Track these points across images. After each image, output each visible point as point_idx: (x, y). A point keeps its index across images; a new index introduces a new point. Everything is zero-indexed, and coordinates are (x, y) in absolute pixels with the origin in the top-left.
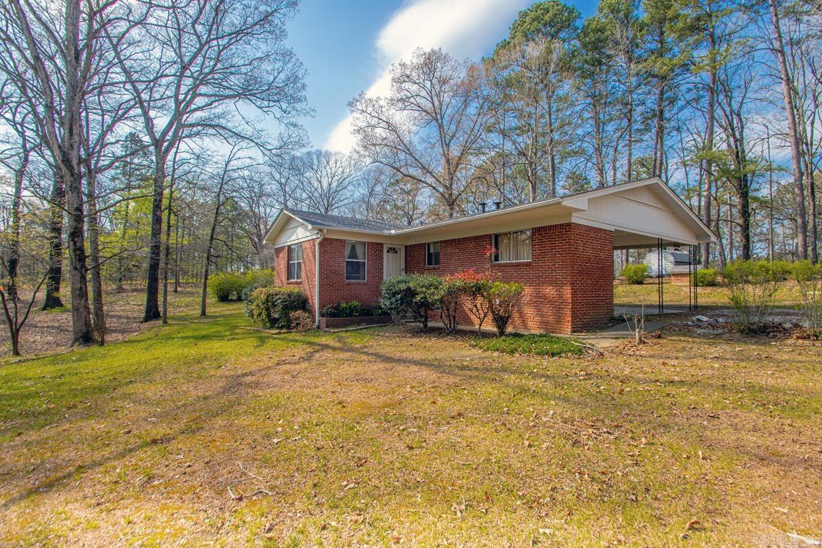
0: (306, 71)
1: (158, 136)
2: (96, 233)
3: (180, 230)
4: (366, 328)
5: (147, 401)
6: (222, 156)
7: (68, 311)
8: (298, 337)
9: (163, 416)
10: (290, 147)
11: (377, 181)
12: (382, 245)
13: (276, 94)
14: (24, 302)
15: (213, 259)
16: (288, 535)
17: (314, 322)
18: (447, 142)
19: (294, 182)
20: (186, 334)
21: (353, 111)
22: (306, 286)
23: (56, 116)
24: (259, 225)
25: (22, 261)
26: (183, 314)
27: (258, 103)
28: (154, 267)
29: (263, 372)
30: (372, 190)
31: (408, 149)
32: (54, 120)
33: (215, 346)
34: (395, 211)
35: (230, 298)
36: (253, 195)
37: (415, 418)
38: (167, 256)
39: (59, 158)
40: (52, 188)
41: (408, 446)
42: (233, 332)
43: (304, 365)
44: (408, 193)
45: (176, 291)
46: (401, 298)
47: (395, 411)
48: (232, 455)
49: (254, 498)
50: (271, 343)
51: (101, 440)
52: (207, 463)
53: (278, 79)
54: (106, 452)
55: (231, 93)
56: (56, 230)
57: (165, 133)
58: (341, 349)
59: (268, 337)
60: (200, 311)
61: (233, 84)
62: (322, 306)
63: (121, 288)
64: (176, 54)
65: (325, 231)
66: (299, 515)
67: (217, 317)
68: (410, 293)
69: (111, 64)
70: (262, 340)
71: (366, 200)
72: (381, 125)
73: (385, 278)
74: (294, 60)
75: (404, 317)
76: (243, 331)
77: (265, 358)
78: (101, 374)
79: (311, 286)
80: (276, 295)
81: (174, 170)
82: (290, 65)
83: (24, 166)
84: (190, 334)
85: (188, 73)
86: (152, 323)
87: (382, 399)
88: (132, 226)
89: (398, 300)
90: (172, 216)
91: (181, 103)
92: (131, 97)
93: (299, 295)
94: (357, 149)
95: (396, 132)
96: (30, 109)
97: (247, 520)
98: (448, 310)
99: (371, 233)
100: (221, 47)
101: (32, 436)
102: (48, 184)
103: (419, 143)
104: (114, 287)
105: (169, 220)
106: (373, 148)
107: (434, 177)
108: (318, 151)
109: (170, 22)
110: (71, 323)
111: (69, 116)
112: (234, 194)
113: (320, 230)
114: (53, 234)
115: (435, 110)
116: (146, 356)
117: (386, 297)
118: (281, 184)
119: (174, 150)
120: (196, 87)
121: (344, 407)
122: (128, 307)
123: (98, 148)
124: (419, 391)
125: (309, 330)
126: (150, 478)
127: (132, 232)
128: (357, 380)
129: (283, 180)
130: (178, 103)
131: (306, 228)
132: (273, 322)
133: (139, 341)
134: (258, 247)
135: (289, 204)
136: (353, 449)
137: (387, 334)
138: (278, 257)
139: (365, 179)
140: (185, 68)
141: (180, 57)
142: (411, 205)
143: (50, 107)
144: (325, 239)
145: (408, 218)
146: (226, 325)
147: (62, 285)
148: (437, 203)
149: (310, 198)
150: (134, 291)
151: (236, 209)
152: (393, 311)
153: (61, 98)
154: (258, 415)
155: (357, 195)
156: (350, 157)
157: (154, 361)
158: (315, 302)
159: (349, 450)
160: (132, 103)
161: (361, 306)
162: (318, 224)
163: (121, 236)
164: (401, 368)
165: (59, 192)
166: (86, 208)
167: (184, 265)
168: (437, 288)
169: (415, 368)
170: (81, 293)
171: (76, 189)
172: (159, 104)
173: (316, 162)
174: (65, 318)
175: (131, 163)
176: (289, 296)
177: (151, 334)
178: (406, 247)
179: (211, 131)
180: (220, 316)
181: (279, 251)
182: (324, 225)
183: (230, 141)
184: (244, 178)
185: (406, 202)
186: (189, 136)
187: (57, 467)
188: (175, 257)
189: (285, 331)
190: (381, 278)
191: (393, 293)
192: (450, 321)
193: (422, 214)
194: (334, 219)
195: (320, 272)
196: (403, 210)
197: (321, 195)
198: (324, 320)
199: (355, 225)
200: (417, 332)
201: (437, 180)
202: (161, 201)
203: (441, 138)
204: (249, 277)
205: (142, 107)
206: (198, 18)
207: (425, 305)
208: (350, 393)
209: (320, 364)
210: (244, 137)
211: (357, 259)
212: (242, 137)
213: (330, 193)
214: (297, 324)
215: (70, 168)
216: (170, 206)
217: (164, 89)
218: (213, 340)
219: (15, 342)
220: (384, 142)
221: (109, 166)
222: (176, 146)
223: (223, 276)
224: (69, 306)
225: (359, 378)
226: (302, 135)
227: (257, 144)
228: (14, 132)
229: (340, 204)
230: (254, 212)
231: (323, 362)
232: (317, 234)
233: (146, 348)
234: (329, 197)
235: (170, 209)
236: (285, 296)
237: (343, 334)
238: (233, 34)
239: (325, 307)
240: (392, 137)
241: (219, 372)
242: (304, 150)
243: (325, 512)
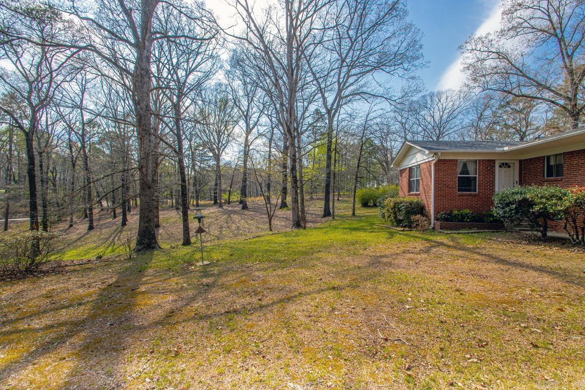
0: (422, 34)
1: (329, 107)
2: (301, 167)
3: (340, 162)
4: (478, 232)
5: (328, 264)
6: (364, 112)
7: (290, 210)
8: (417, 234)
9: (337, 274)
10: (410, 95)
11: (486, 106)
12: (493, 161)
13: (400, 59)
14: (273, 204)
15: (359, 180)
16: (423, 379)
17: (430, 224)
18: (570, 53)
19: (412, 120)
20: (345, 226)
21: (463, 52)
22: (423, 197)
23: (284, 108)
24: (387, 155)
25: (272, 184)
26: (342, 214)
27: (387, 70)
28: (328, 186)
29: (394, 257)
30: (481, 115)
31: (521, 72)
32: (284, 111)
33: (362, 236)
34: (505, 130)
35: (369, 205)
36: (383, 134)
37: (538, 320)
38: (334, 179)
39: (286, 130)
40: (283, 145)
41: (532, 344)
42: (371, 227)
43: (424, 256)
44: (520, 112)
45: (338, 200)
46: (516, 208)
47: (514, 308)
48: (379, 309)
49: (396, 342)
50: (398, 237)
51: (308, 281)
52: (363, 309)
53: (401, 48)
54: (311, 288)
55: (370, 68)
56: (285, 167)
57: (333, 105)
58: (455, 247)
59: (395, 233)
60: (351, 213)
61: (371, 62)
62: (436, 212)
63: (312, 197)
64: (339, 54)
65: (440, 154)
66: (430, 366)
67: (361, 217)
68: (526, 204)
69: (306, 72)
70: (392, 235)
71: (475, 124)
72: (490, 57)
73: (497, 189)
74: (413, 30)
75: (518, 225)
76: (378, 227)
77: (395, 247)
78: (306, 245)
79: (427, 197)
80: (401, 203)
81: (338, 126)
82: (410, 35)
83: (272, 136)
84: (347, 226)
85: (345, 64)
86: (327, 218)
87: (499, 295)
88: (317, 162)
89: (513, 210)
90: (337, 155)
91: (341, 84)
92: (316, 88)
93: (418, 204)
94: (467, 83)
95: (507, 59)
96: (274, 107)
97: (392, 356)
98: (574, 221)
99: (482, 152)
100: (364, 40)
101: (280, 272)
102: (281, 144)
103: (533, 63)
104: (309, 197)
105: (335, 157)
106: (483, 79)
107: (553, 91)
108: (431, 92)
109: (335, 36)
110: (291, 216)
111: (290, 107)
112: (371, 136)
113: (435, 154)
114: (284, 170)
115: (553, 25)
116: (326, 237)
117: (499, 207)
118: (402, 124)
119: (337, 114)
120: (349, 71)
121: (461, 294)
122: (315, 209)
123: (302, 120)
124: (541, 296)
125: (426, 230)
126: (333, 309)
127: (317, 166)
128: (472, 275)
129: (404, 121)
130: (339, 84)
131: (424, 153)
132: (399, 222)
133: (321, 228)
134: (386, 170)
135: (408, 137)
136: (473, 331)
137: (500, 240)
138: (401, 176)
139: (474, 106)
140: (343, 61)
141: (341, 56)
142: (524, 123)
143: (282, 104)
144: (439, 161)
145: (520, 135)
146: (367, 222)
147: (288, 196)
148: (556, 116)
149: (424, 130)
150: (318, 199)
151: (372, 145)
152: (506, 220)
153: (286, 98)
154: (393, 286)
155: (466, 121)
156: (460, 91)
157: (330, 241)
158: (431, 209)
159: (469, 331)
160: (317, 91)
161: (472, 213)
162: (434, 149)
163: (312, 168)
164: (518, 271)
165: (286, 148)
166: (297, 155)
167: (342, 184)
168: (560, 199)
169: (536, 274)
170: (295, 201)
171: (293, 145)
172: (329, 88)
173: (429, 102)
174: (288, 213)
175: (316, 126)
176: (410, 204)
177: (326, 225)
178: (521, 161)
179: (358, 97)
180: (363, 216)
181: (402, 171)
182: (438, 149)
183: (369, 100)
184: (377, 124)
185: (518, 120)
186: (345, 104)
187: (290, 291)
188: (338, 179)
189: (407, 229)
190: (493, 191)
191: (506, 204)
192: (577, 232)
193: (537, 129)
194: (446, 143)
195: (435, 186)
196: (514, 128)
197: (433, 127)
198: (439, 223)
199: (467, 146)
200: (535, 240)
201: (557, 94)
202: (331, 146)
203: (562, 51)
204: (380, 191)
205: (322, 92)
206: (350, 26)
207: (545, 215)
208: (467, 284)
209: (437, 257)
210: (378, 96)
211: (469, 175)
212: (376, 96)
213: (442, 124)
214: (417, 225)
215: (290, 134)
216: (336, 149)
217: (333, 79)
218: (360, 231)
219: (270, 224)
220: (495, 71)
221: (306, 130)
222: (339, 111)
223: (365, 190)
224: (290, 207)
225: (473, 273)
226: (418, 84)
227: (386, 98)
228: (268, 120)
229: (450, 131)
230: (383, 146)
231: (440, 256)
232: (433, 157)
233: (325, 233)
234: (441, 127)
235: (336, 150)
236: (408, 204)
237: (455, 235)
238: (371, 28)
239: (439, 213)
240: (503, 64)
241: (366, 253)
242: (420, 95)
243: (452, 373)
